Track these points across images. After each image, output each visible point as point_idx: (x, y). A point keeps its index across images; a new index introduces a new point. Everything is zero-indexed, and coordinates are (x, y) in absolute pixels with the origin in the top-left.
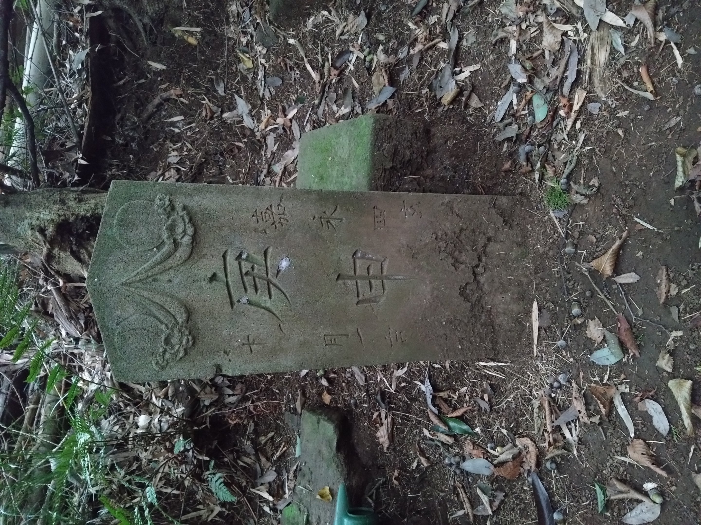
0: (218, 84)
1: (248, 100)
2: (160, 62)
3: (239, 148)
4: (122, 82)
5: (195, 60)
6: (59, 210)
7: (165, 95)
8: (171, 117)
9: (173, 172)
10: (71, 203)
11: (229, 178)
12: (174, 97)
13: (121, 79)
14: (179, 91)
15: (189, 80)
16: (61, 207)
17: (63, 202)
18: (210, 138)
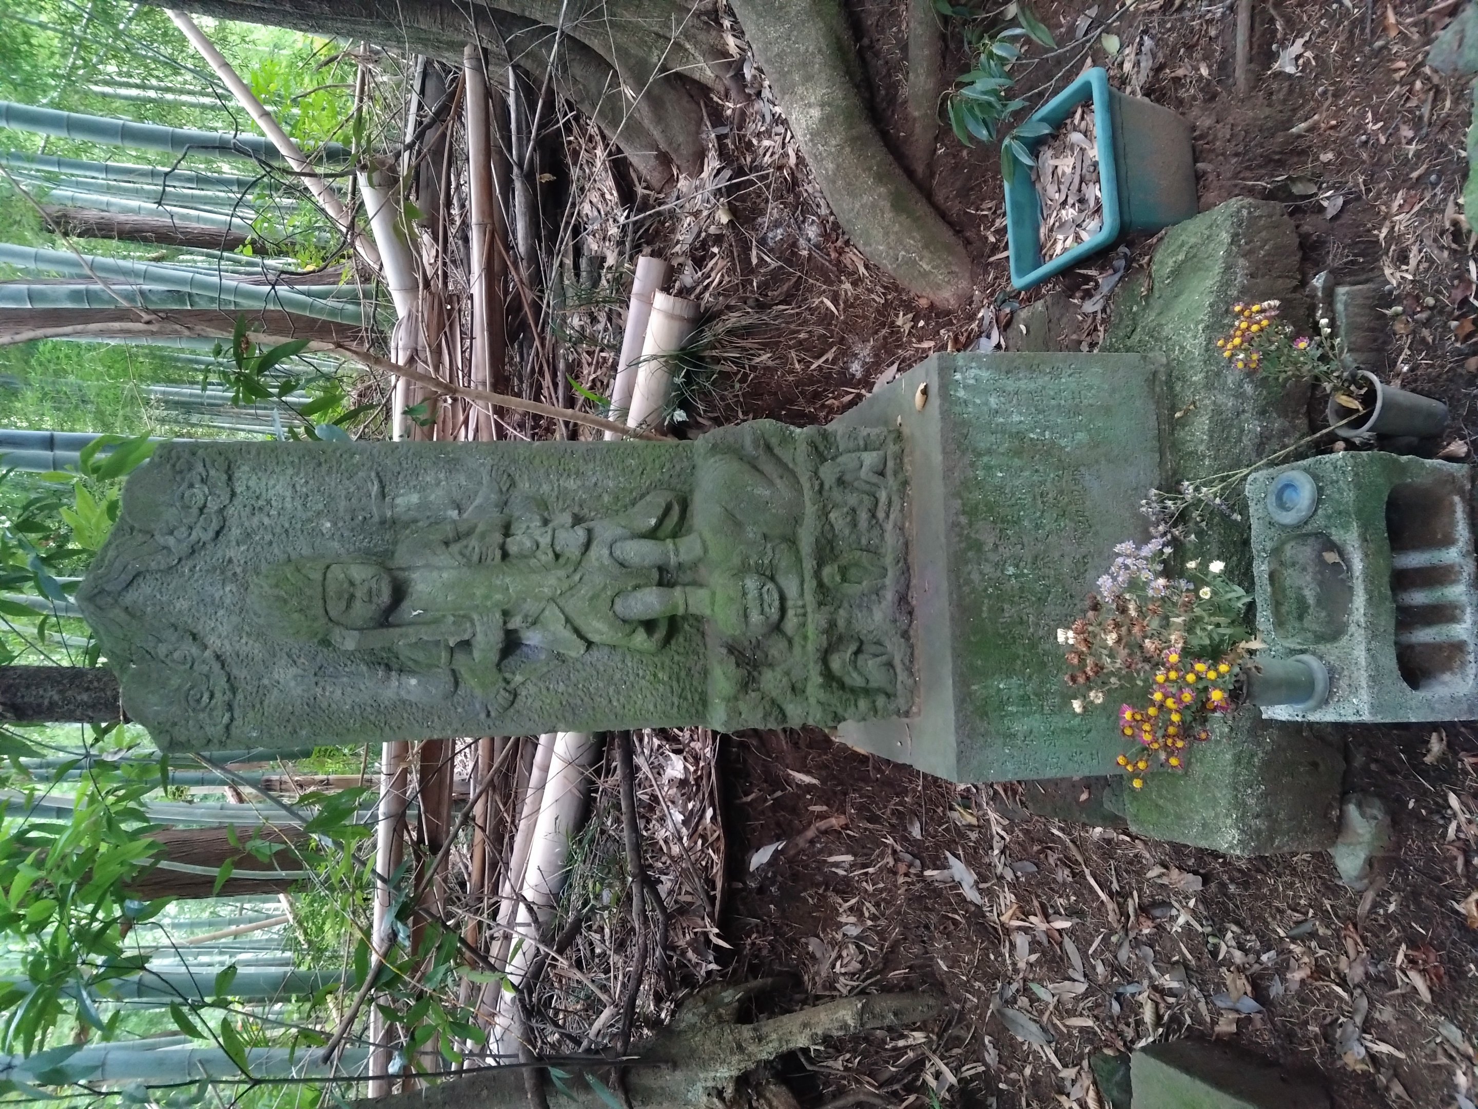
0: (912, 823)
1: (968, 864)
2: (808, 772)
3: (955, 923)
4: (749, 798)
5: (866, 780)
6: (739, 1062)
7: (822, 825)
8: (830, 855)
9: (852, 948)
10: (752, 1048)
11: (941, 962)
12: (837, 828)
13: (747, 795)
14: (843, 820)
15: (861, 808)
16: (741, 1057)
17: (740, 1048)
18: (909, 905)
